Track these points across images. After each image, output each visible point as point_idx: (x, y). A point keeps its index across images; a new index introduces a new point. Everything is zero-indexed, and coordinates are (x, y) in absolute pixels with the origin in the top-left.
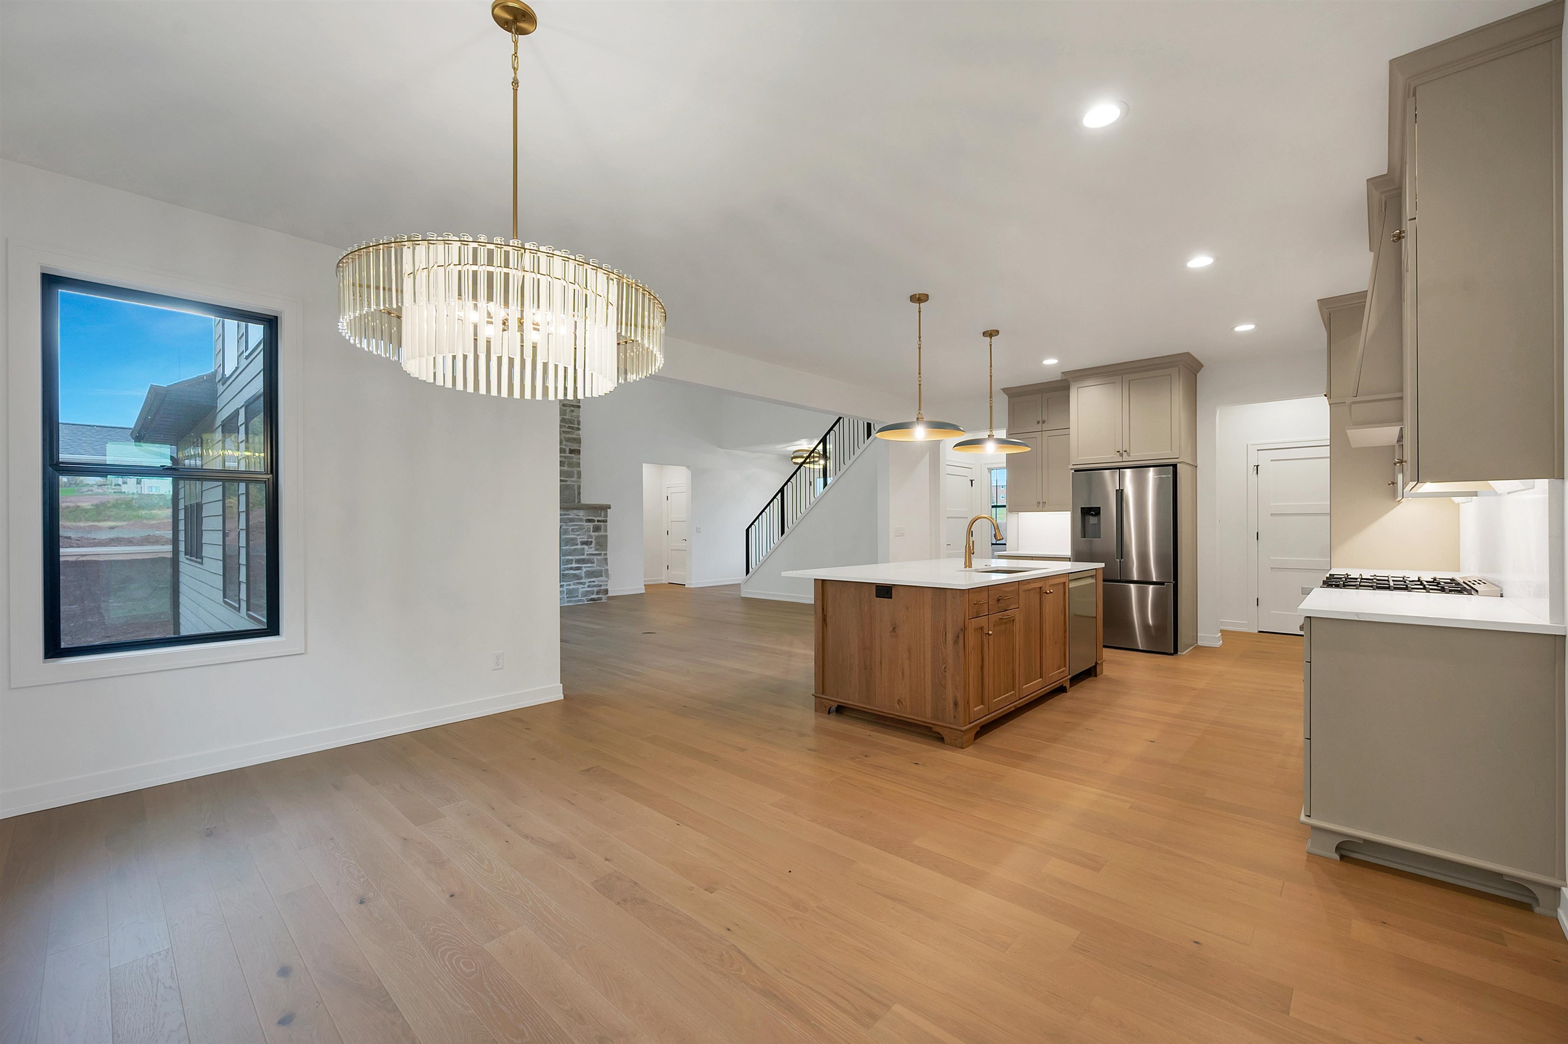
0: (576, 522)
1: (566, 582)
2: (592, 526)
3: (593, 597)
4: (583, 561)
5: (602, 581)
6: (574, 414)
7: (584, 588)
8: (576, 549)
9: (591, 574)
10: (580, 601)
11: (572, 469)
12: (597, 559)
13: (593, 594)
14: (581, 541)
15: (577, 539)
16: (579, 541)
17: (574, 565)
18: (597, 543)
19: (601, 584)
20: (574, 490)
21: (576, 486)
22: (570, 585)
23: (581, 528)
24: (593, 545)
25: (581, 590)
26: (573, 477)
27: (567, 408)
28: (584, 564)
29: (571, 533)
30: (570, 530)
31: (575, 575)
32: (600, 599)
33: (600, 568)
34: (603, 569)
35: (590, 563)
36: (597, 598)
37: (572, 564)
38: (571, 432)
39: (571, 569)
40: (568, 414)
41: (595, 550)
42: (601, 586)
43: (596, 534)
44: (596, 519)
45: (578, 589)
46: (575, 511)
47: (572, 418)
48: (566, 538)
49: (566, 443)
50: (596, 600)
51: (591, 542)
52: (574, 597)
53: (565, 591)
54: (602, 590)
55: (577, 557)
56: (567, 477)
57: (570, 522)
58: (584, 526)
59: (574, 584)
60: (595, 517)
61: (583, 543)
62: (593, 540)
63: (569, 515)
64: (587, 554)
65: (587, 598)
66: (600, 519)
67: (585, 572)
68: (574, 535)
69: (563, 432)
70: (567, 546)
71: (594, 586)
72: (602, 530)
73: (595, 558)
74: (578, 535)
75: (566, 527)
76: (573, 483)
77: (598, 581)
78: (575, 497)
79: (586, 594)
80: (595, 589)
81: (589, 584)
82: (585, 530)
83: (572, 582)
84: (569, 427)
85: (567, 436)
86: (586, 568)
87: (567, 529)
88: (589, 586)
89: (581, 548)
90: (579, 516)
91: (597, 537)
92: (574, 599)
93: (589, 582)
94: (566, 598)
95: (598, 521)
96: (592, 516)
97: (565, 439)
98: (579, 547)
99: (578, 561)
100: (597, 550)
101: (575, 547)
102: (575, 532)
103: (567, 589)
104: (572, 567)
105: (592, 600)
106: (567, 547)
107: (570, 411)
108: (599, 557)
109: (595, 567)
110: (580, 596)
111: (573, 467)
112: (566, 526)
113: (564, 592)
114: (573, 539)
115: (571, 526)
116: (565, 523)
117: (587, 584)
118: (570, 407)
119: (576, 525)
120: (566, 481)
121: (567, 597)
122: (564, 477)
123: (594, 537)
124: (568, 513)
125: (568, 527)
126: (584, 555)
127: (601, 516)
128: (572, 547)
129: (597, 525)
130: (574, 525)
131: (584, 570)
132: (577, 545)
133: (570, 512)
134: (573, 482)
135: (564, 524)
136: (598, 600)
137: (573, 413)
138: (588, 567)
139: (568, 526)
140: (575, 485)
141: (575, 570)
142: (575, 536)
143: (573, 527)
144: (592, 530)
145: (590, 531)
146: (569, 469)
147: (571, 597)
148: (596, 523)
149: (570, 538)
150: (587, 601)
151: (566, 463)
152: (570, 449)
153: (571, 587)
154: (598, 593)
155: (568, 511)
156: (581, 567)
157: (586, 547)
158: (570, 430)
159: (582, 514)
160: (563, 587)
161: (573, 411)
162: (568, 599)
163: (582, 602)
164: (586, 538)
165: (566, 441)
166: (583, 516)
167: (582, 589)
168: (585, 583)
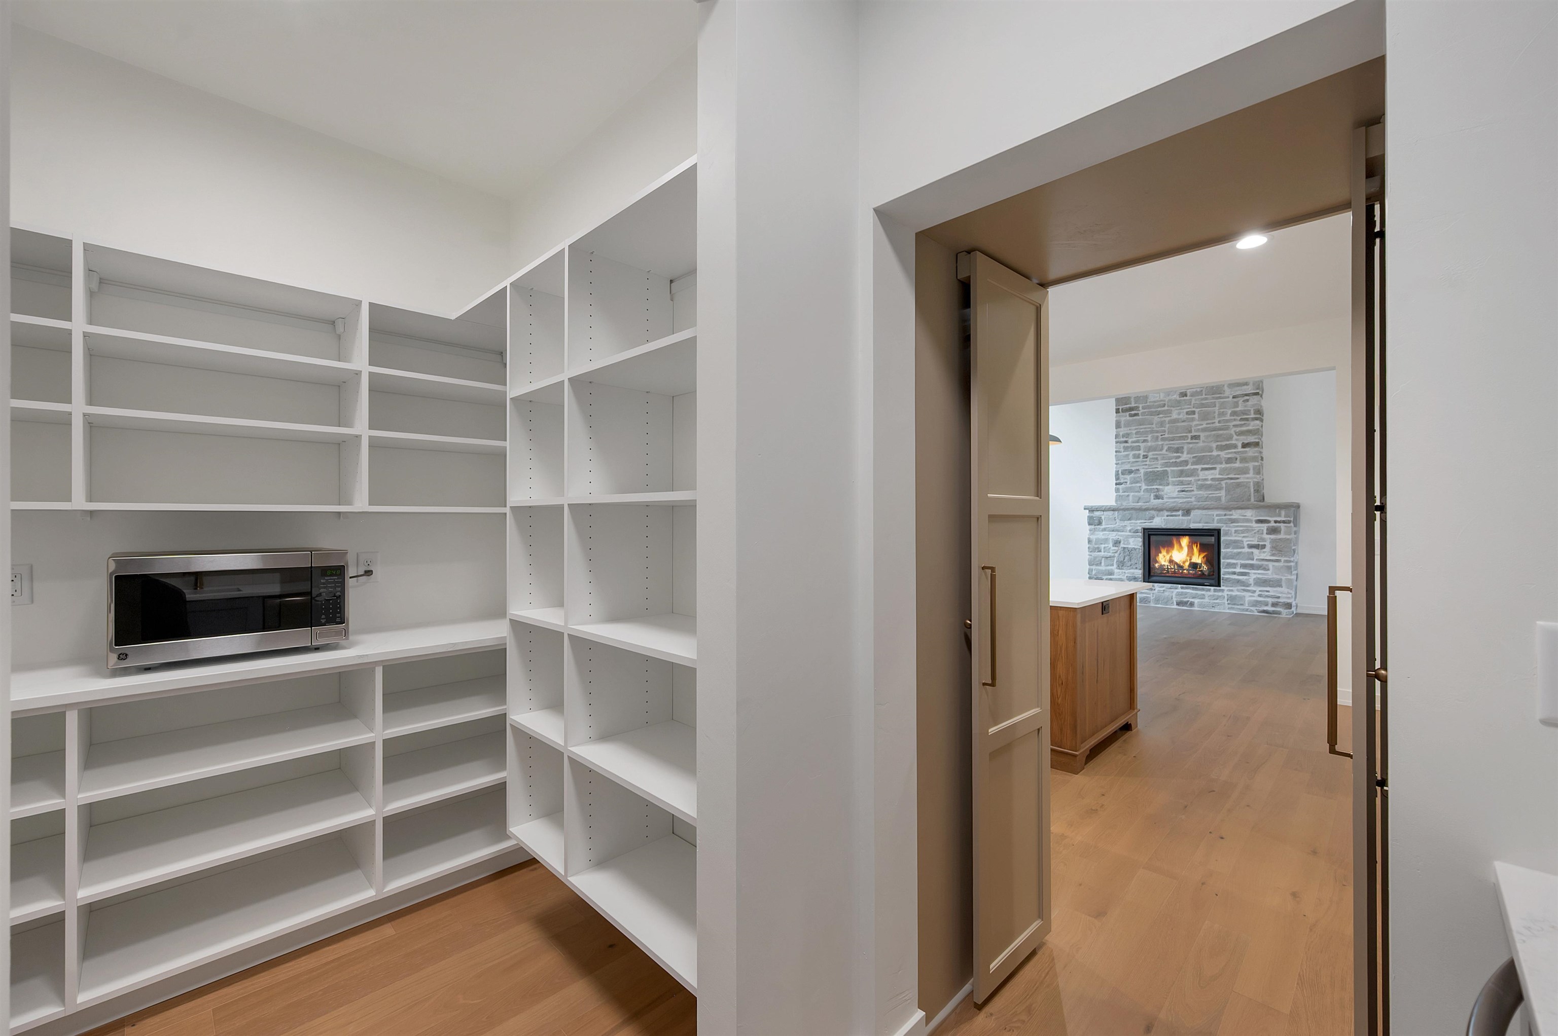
0: (1241, 523)
1: (1227, 586)
2: (1266, 528)
3: (1266, 608)
4: (1252, 567)
5: (1281, 593)
6: (1250, 403)
7: (1254, 596)
8: (1240, 553)
9: (1264, 582)
10: (1247, 610)
11: (1246, 465)
12: (1273, 566)
13: (1267, 605)
14: (1248, 544)
15: (1243, 541)
16: (1245, 544)
17: (1238, 570)
18: (1274, 548)
19: (1280, 595)
20: (1249, 488)
21: (1252, 483)
22: (1232, 591)
23: (1248, 530)
24: (1267, 549)
25: (1247, 599)
26: (1249, 473)
27: (1239, 399)
28: (1253, 569)
29: (1234, 534)
30: (1233, 531)
31: (1238, 581)
32: (1279, 613)
33: (1278, 577)
34: (1283, 578)
35: (1261, 570)
36: (1273, 611)
37: (1235, 568)
38: (1244, 424)
39: (1234, 573)
40: (1240, 405)
41: (1271, 556)
42: (1279, 597)
43: (1273, 537)
44: (1272, 519)
45: (1245, 597)
46: (1239, 511)
47: (1246, 409)
48: (1227, 540)
49: (1238, 437)
50: (1270, 613)
51: (1264, 547)
52: (1238, 605)
53: (1226, 596)
54: (1280, 602)
55: (1243, 562)
56: (1238, 474)
57: (1232, 523)
58: (1253, 527)
59: (1238, 590)
60: (1271, 517)
61: (1251, 546)
62: (1268, 544)
63: (1231, 515)
64: (1257, 559)
65: (1257, 608)
66: (1278, 519)
67: (1254, 579)
68: (1239, 537)
69: (1233, 426)
70: (1228, 548)
71: (1267, 596)
72: (1282, 532)
73: (1271, 564)
74: (1244, 537)
75: (1227, 529)
76: (1248, 480)
77: (1274, 591)
78: (1250, 496)
79: (1256, 603)
80: (1270, 600)
81: (1261, 593)
82: (1255, 531)
83: (1236, 588)
84: (1241, 419)
85: (1238, 429)
86: (1254, 575)
87: (1228, 530)
88: (1260, 596)
89: (1248, 552)
90: (1245, 516)
91: (1273, 541)
92: (1239, 607)
93: (1260, 591)
94: (1226, 605)
95: (1276, 522)
96: (1266, 516)
97: (1236, 433)
98: (1246, 550)
99: (1244, 566)
100: (1273, 555)
101: (1239, 550)
102: (1239, 533)
103: (1227, 595)
104: (1235, 572)
105: (1264, 611)
106: (1228, 550)
107: (1243, 401)
108: (1276, 564)
109: (1270, 575)
110: (1247, 605)
111: (1247, 462)
112: (1226, 527)
113: (1224, 597)
114: (1235, 542)
115: (1234, 527)
116: (1224, 523)
117: (1258, 593)
118: (1244, 397)
119: (1241, 526)
120: (1238, 478)
121: (1228, 604)
122: (1235, 475)
123: (1269, 541)
124: (1231, 513)
125: (1230, 529)
126: (1253, 559)
127: (1280, 516)
128: (1235, 551)
129: (1273, 526)
130: (1237, 526)
131: (1253, 577)
132: (1244, 548)
133: (1233, 512)
134: (1248, 478)
135: (1225, 525)
136: (1274, 614)
137: (1247, 403)
138: (1259, 574)
139: (1230, 527)
140: (1250, 482)
141: (1238, 575)
142: (1240, 539)
143: (1236, 529)
144: (1265, 531)
145: (1262, 534)
146: (1241, 465)
147: (1234, 604)
148: (1273, 524)
149: (1231, 540)
150: (1258, 612)
151: (1238, 459)
152: (1243, 443)
153: (1234, 594)
154: (1274, 605)
155: (1230, 511)
156: (1249, 573)
157: (1255, 551)
158: (1243, 422)
159: (1250, 514)
160: (1223, 592)
161: (1247, 400)
162: (1230, 606)
163: (1250, 611)
164: (1256, 541)
165: (1237, 436)
166: (1252, 516)
167: (1248, 597)
168: (1255, 591)
